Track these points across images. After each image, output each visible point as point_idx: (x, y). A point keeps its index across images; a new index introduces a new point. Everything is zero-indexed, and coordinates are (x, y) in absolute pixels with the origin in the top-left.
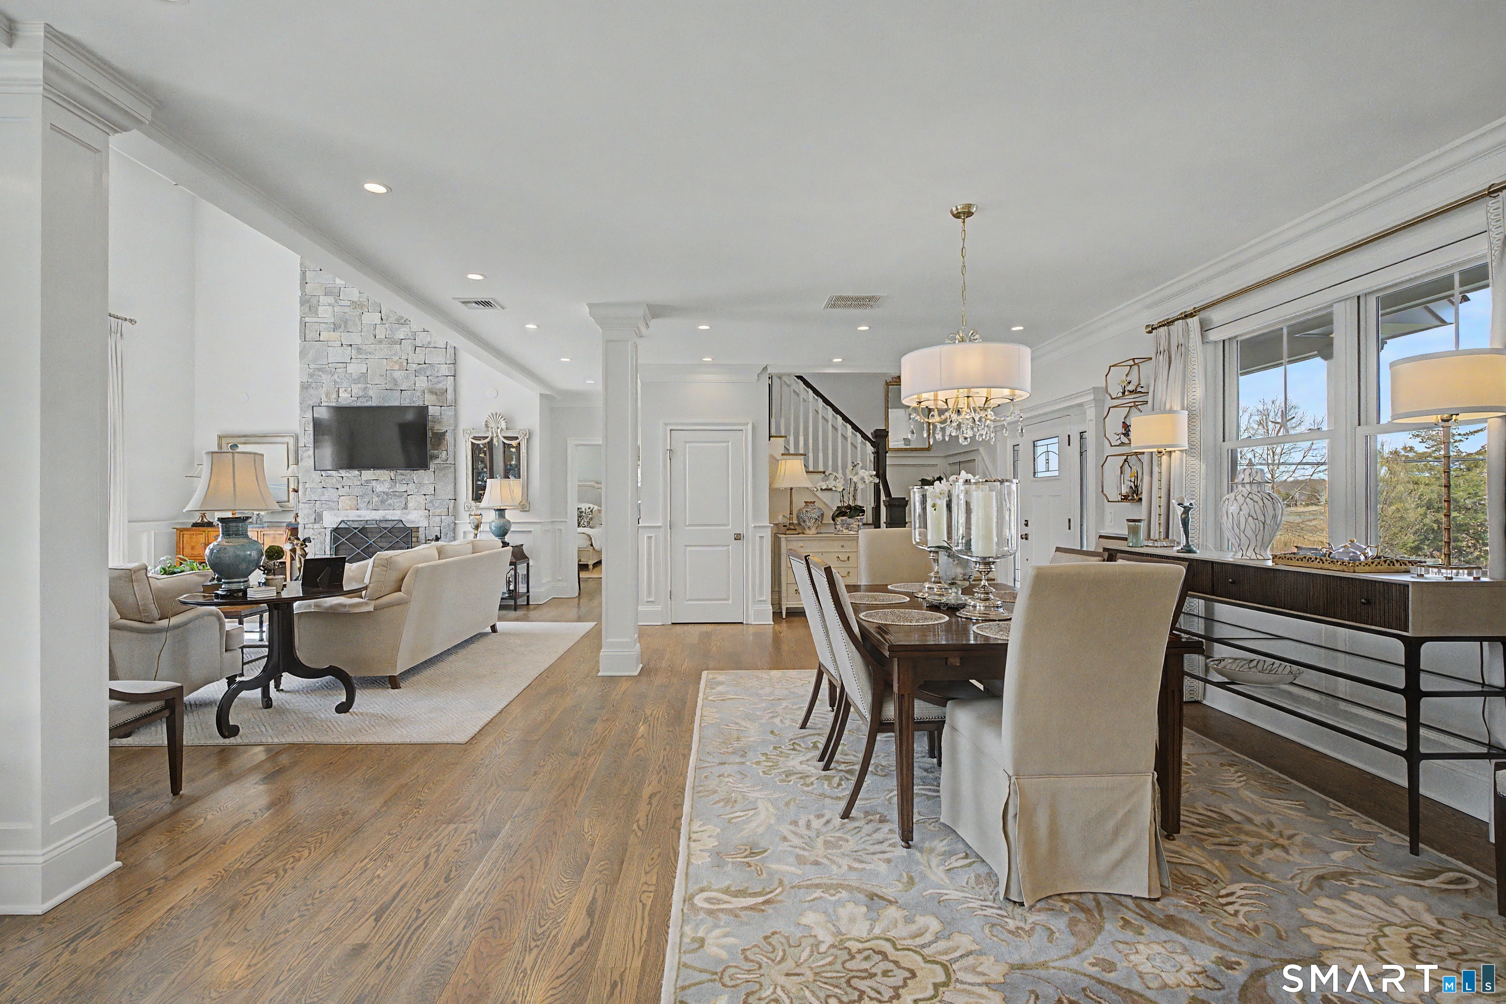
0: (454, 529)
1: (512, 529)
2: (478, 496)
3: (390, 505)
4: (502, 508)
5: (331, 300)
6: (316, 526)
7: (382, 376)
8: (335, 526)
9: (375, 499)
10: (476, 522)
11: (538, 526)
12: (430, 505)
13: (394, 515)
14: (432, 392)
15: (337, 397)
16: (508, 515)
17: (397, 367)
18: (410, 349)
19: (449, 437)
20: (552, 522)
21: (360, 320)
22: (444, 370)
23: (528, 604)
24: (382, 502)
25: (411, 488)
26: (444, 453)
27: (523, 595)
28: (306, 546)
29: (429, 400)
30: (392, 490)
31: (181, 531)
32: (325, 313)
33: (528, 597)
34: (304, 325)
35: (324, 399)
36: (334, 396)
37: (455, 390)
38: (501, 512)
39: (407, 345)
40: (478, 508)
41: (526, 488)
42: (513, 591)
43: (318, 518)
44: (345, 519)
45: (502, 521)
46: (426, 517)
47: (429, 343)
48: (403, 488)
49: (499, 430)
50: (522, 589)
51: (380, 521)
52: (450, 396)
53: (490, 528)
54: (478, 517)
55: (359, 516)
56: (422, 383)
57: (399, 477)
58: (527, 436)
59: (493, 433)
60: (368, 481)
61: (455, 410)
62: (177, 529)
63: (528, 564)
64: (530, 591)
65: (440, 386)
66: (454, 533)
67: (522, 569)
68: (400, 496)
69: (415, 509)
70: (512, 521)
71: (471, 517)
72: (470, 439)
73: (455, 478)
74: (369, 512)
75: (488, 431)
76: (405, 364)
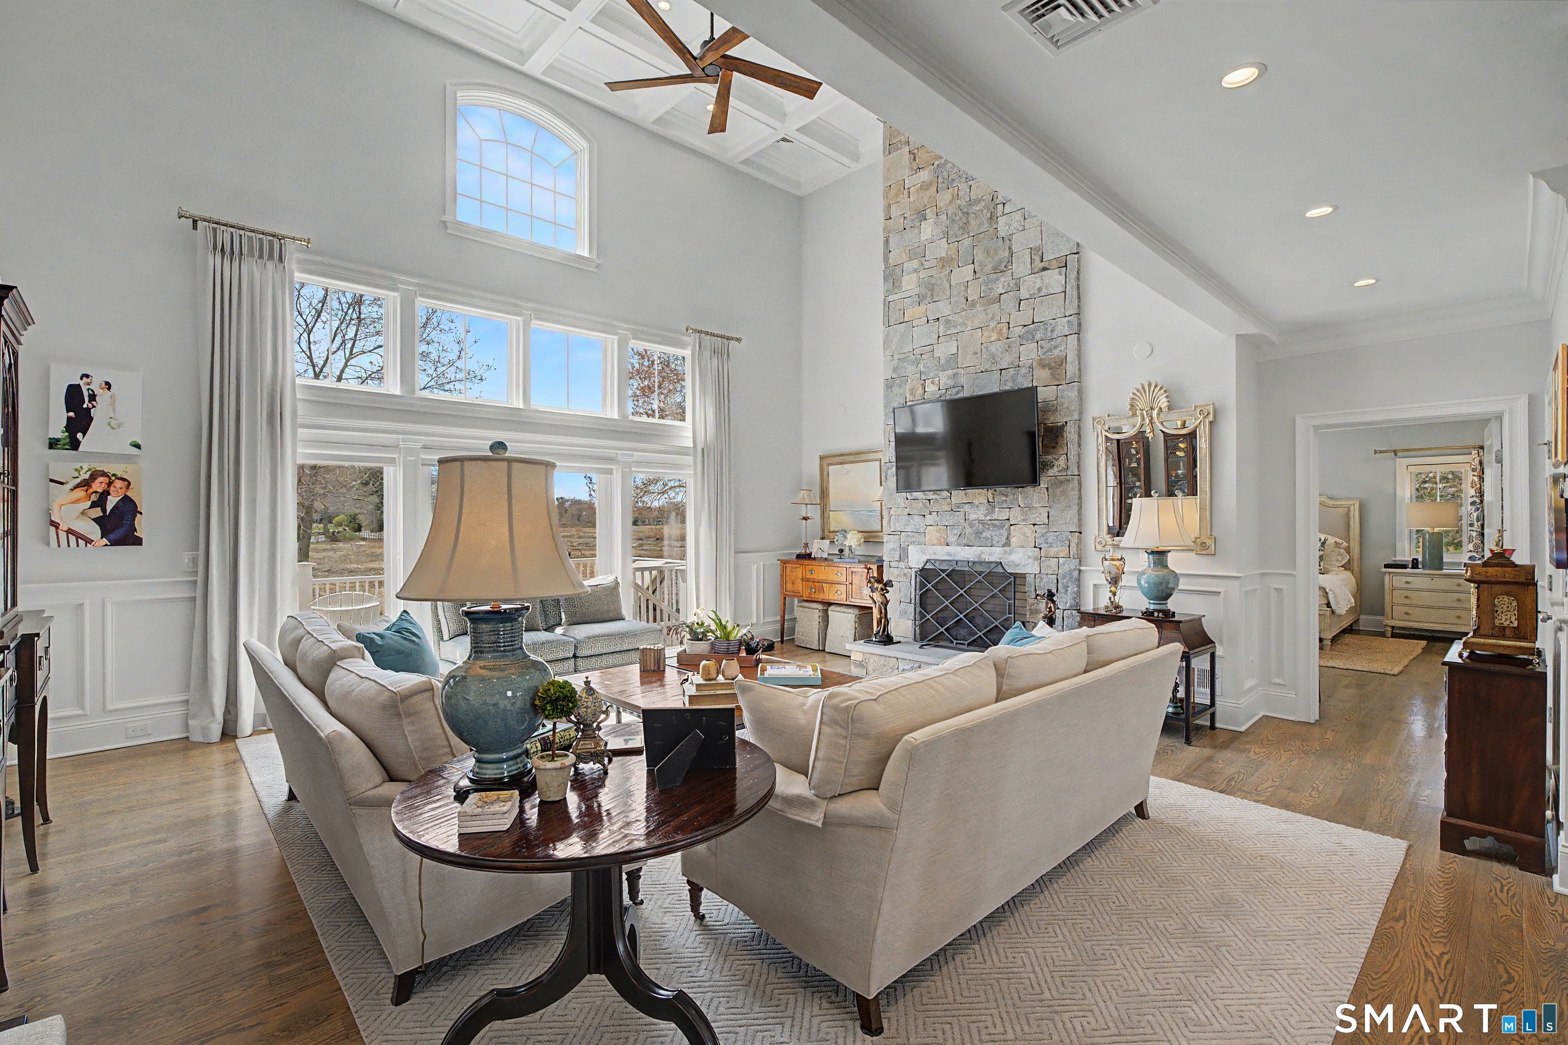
0: (1079, 580)
1: (1180, 587)
2: (1119, 530)
3: (986, 539)
4: (1161, 549)
5: (915, 264)
6: (902, 565)
7: (975, 353)
8: (921, 567)
9: (968, 530)
10: (1114, 571)
11: (1236, 583)
12: (1042, 540)
13: (993, 554)
14: (1043, 365)
15: (923, 391)
16: (1172, 560)
17: (994, 336)
18: (1013, 304)
19: (1070, 433)
20: (1263, 574)
21: (949, 281)
22: (1062, 327)
23: (1213, 727)
24: (978, 534)
25: (1015, 515)
26: (1063, 457)
27: (1204, 708)
28: (888, 592)
29: (1041, 376)
30: (988, 518)
31: (784, 562)
32: (910, 284)
33: (1213, 715)
34: (887, 304)
35: (909, 398)
36: (920, 391)
37: (1079, 356)
38: (1159, 556)
39: (1008, 301)
40: (1116, 547)
41: (1209, 514)
42: (1181, 700)
43: (904, 555)
44: (933, 557)
45: (1162, 573)
46: (1035, 559)
47: (1040, 290)
48: (1004, 515)
49: (1155, 413)
50: (1201, 696)
51: (974, 563)
52: (1071, 368)
53: (1139, 583)
54: (1117, 563)
55: (949, 554)
56: (1029, 353)
57: (998, 498)
58: (1211, 418)
59: (1143, 419)
60: (959, 506)
61: (1080, 391)
62: (782, 561)
63: (1213, 656)
64: (1218, 703)
65: (1056, 352)
66: (1079, 586)
67: (1200, 663)
68: (1002, 527)
69: (1022, 547)
70: (1178, 572)
71: (1106, 563)
72: (1104, 433)
73: (1080, 498)
74: (959, 549)
75: (1134, 415)
76: (1005, 330)
